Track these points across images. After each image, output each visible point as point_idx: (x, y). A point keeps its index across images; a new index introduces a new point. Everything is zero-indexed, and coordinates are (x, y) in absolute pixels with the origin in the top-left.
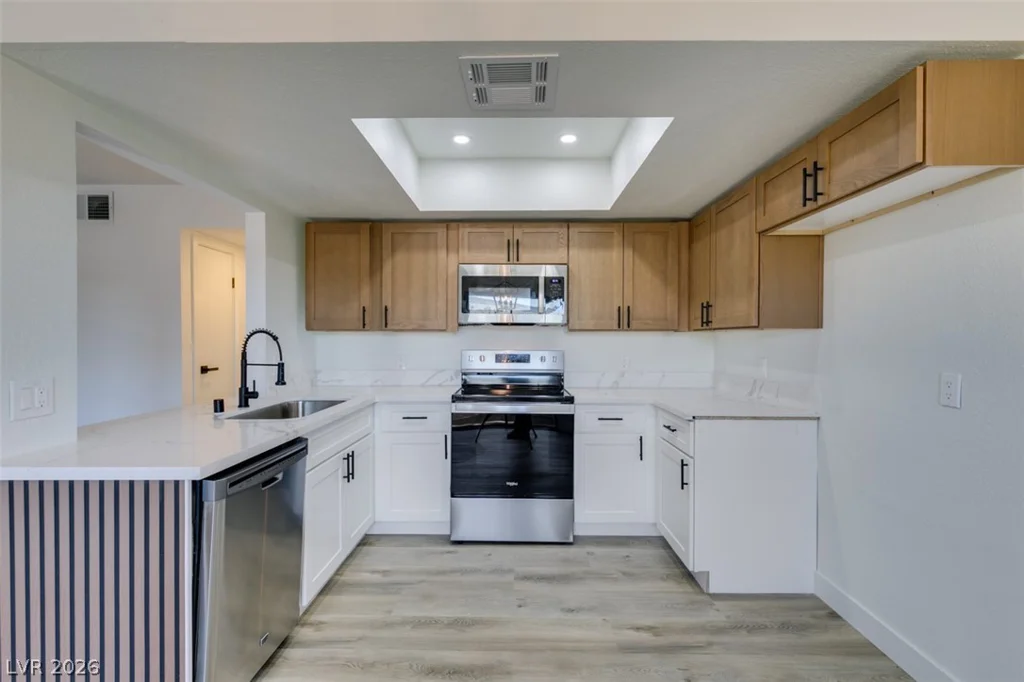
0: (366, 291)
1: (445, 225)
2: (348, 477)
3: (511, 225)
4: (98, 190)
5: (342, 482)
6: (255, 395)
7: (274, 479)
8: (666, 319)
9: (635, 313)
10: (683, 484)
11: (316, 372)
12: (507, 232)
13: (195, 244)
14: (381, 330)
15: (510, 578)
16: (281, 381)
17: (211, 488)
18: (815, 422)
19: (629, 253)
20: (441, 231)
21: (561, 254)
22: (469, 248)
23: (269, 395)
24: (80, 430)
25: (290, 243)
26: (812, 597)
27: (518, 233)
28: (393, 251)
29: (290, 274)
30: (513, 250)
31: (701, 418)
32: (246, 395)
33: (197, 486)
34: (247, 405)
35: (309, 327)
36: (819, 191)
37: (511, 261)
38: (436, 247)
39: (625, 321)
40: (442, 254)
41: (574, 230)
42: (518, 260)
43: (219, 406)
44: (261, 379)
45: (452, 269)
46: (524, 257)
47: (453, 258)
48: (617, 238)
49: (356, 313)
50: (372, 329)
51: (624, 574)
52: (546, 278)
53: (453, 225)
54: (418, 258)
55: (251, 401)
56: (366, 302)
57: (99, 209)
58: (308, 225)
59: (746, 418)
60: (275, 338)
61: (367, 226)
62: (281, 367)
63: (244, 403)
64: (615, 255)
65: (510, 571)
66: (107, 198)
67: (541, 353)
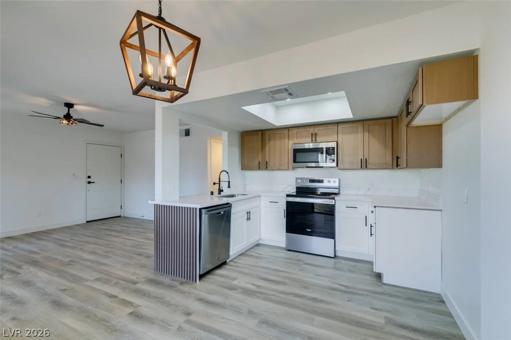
0: (260, 156)
1: (287, 130)
2: (248, 219)
3: (313, 127)
4: (187, 127)
5: (245, 220)
6: (222, 191)
7: (220, 213)
8: (386, 164)
9: (370, 161)
10: (371, 234)
11: (246, 185)
12: (312, 130)
13: (212, 141)
14: (265, 170)
15: (302, 263)
16: (229, 187)
17: (203, 211)
18: (440, 212)
19: (366, 134)
20: (286, 132)
21: (335, 137)
22: (297, 138)
23: (227, 192)
24: (180, 197)
25: (236, 140)
26: (439, 295)
27: (316, 130)
28: (269, 140)
29: (236, 151)
30: (314, 136)
31: (378, 207)
32: (220, 191)
33: (200, 209)
34: (220, 194)
35: (242, 169)
36: (409, 111)
37: (313, 141)
38: (284, 138)
39: (364, 165)
40: (287, 140)
41: (340, 127)
42: (316, 141)
43: (212, 193)
44: (224, 186)
45: (290, 146)
46: (319, 139)
47: (291, 143)
48: (360, 129)
49: (256, 163)
50: (262, 169)
51: (349, 270)
52: (326, 148)
53: (290, 129)
54: (278, 142)
55: (221, 193)
56: (260, 160)
57: (187, 133)
58: (242, 133)
59: (401, 208)
60: (228, 173)
61: (260, 132)
62: (229, 182)
63: (219, 193)
64: (360, 136)
65: (302, 261)
66: (189, 129)
67: (329, 179)
